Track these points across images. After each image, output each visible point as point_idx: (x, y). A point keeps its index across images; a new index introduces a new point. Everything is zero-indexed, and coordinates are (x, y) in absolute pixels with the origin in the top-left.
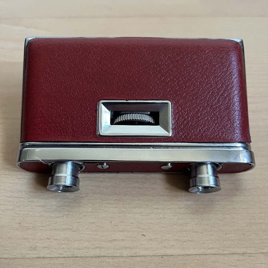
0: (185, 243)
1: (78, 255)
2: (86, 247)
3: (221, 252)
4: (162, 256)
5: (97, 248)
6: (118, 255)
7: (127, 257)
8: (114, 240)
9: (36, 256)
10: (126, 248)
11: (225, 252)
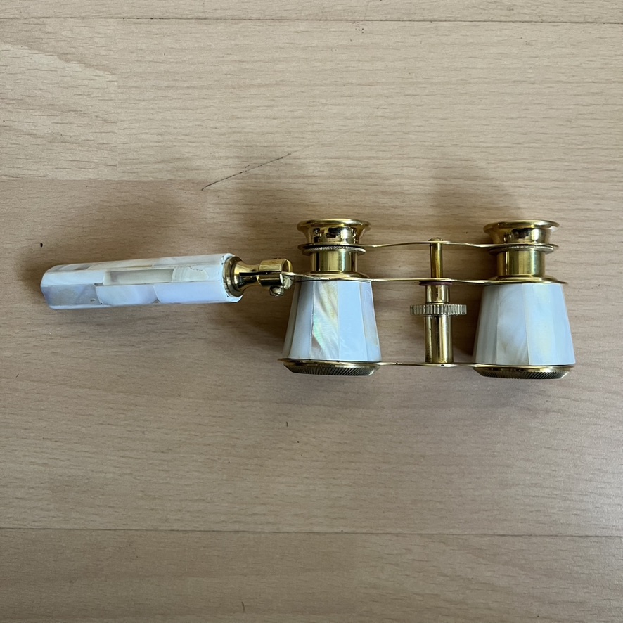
0: (335, 520)
1: (215, 529)
2: (223, 521)
3: (374, 532)
4: (307, 533)
5: (235, 522)
6: (259, 530)
7: (269, 533)
8: (255, 514)
9: (169, 529)
10: (268, 523)
11: (378, 532)
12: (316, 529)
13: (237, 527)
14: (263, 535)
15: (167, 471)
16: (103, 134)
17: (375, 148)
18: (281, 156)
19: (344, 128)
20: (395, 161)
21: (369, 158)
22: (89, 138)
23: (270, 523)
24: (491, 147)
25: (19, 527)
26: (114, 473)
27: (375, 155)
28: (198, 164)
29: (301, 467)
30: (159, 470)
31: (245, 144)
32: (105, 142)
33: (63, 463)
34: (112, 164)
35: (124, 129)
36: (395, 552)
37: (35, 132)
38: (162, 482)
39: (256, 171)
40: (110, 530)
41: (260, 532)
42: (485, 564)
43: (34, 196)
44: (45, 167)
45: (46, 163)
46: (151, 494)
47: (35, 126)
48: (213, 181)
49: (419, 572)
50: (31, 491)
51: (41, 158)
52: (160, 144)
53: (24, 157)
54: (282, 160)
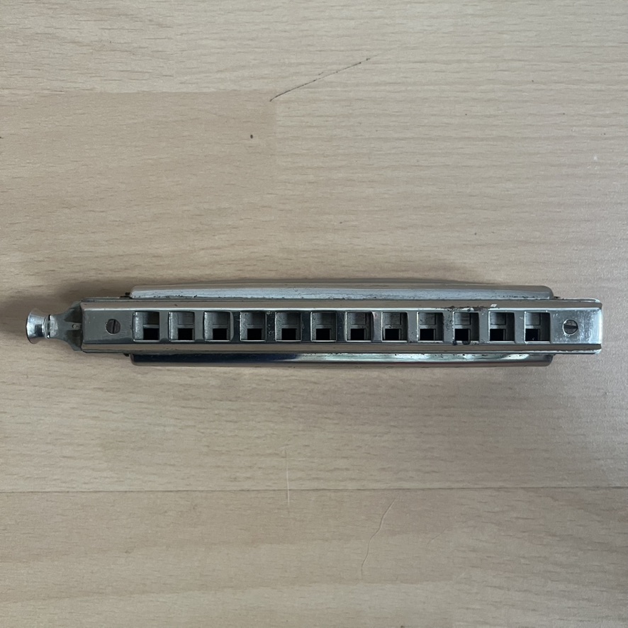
12: (406, 485)
13: (315, 485)
14: (345, 494)
15: (236, 422)
16: (158, 41)
17: (464, 50)
18: (359, 61)
19: (429, 28)
20: (488, 64)
21: (459, 61)
22: (142, 46)
23: (354, 479)
24: (594, 47)
25: (68, 490)
26: (175, 426)
27: (465, 58)
28: (266, 72)
29: (388, 414)
30: (227, 421)
31: (319, 49)
32: (160, 49)
33: (116, 415)
34: (168, 73)
35: (182, 34)
36: (497, 509)
37: (81, 40)
38: (230, 434)
39: (331, 78)
40: (171, 491)
41: (341, 490)
42: (599, 521)
43: (80, 111)
44: (93, 79)
45: (93, 75)
46: (217, 448)
47: (81, 33)
48: (283, 91)
49: (524, 532)
50: (81, 448)
51: (87, 69)
52: (223, 50)
53: (68, 68)
54: (360, 66)
